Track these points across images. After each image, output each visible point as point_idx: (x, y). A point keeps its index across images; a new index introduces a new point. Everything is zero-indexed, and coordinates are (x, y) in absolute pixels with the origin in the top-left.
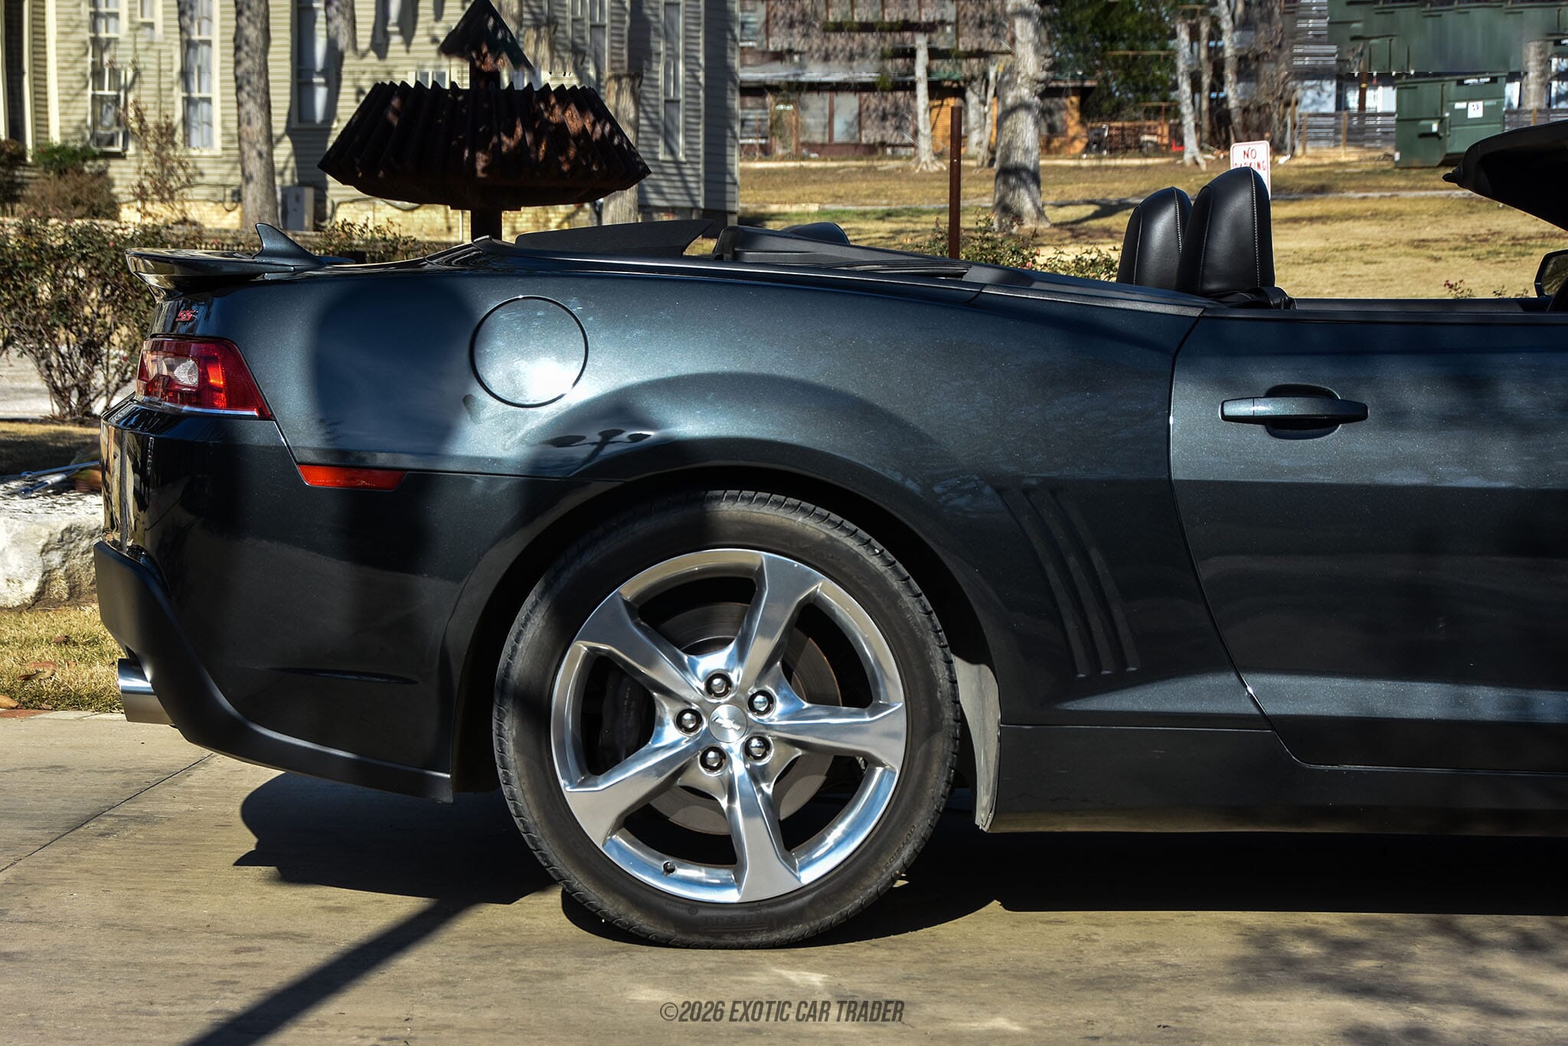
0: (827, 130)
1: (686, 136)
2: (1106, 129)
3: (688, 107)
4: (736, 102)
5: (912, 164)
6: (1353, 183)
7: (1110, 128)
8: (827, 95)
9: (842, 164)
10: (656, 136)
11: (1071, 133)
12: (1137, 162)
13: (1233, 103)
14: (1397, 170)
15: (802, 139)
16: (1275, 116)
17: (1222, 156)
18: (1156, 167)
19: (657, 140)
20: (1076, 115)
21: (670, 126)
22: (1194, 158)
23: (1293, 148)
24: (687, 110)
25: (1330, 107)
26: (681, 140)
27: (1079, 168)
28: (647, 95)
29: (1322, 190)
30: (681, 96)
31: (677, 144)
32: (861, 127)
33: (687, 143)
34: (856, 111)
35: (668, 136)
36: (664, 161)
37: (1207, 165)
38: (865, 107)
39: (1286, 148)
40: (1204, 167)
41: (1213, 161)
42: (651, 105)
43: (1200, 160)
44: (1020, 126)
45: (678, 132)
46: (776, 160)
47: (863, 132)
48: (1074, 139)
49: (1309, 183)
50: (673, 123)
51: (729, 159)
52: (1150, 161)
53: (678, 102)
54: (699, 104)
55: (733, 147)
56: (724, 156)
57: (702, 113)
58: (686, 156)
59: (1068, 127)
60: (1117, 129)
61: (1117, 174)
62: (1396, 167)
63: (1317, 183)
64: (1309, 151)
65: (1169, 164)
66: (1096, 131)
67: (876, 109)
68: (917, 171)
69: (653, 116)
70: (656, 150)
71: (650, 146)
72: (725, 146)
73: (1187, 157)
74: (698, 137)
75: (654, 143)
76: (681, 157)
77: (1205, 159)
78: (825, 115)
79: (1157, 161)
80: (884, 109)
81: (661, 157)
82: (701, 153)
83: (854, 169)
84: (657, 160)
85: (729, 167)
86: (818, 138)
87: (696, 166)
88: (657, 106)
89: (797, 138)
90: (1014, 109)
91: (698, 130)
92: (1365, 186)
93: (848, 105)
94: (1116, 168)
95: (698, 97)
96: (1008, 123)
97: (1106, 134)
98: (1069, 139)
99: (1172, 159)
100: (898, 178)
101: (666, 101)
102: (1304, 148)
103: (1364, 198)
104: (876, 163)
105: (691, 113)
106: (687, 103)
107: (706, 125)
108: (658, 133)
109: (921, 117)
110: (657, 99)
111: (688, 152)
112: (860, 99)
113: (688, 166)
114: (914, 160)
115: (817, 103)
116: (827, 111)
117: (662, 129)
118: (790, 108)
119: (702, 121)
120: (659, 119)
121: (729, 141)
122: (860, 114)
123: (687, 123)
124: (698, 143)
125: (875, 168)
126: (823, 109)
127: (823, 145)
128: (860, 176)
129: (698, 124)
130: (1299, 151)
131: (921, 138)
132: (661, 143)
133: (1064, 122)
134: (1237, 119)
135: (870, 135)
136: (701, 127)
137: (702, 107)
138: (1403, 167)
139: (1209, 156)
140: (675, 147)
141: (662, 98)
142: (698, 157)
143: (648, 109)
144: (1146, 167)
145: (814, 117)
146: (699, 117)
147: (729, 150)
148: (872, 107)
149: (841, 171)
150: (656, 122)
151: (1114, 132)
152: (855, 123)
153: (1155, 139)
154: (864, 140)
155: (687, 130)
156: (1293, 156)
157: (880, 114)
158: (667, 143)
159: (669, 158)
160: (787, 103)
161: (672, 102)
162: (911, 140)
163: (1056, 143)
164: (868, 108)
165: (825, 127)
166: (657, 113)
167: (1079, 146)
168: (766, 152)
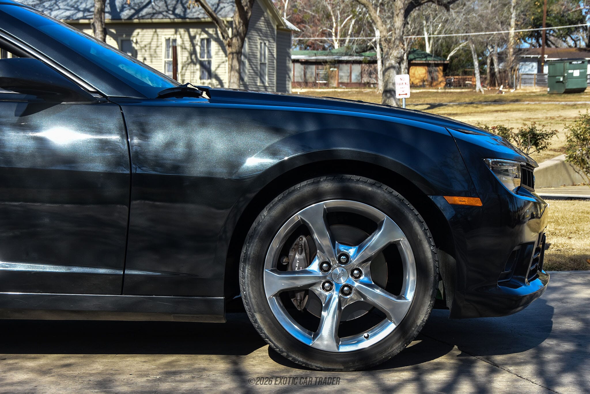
0: (349, 78)
1: (269, 77)
2: (453, 79)
3: (270, 66)
4: (291, 65)
5: (376, 90)
6: (529, 99)
7: (454, 78)
8: (349, 65)
9: (350, 90)
10: (256, 77)
11: (440, 80)
12: (459, 90)
13: (496, 70)
14: (548, 95)
15: (340, 81)
16: (510, 74)
17: (490, 89)
18: (465, 92)
19: (257, 78)
20: (442, 74)
21: (262, 73)
22: (480, 89)
23: (516, 86)
24: (269, 67)
25: (535, 72)
26: (267, 78)
27: (437, 92)
28: (253, 61)
29: (517, 101)
30: (267, 62)
31: (265, 79)
32: (362, 77)
33: (269, 79)
34: (360, 71)
35: (262, 76)
36: (259, 86)
37: (485, 92)
38: (363, 70)
39: (513, 86)
40: (483, 93)
41: (486, 91)
42: (254, 65)
43: (482, 90)
44: (391, 74)
45: (265, 75)
46: (330, 88)
47: (363, 79)
48: (440, 82)
49: (513, 98)
50: (264, 72)
51: (287, 86)
52: (463, 90)
53: (265, 64)
54: (274, 65)
55: (289, 81)
56: (285, 84)
57: (275, 68)
58: (269, 84)
59: (438, 78)
60: (457, 79)
61: (451, 95)
62: (548, 94)
63: (516, 98)
64: (522, 87)
65: (470, 91)
66: (449, 79)
67: (367, 71)
68: (378, 93)
69: (255, 69)
70: (256, 81)
71: (254, 80)
72: (285, 81)
73: (477, 89)
74: (274, 77)
75: (255, 79)
76: (267, 84)
77: (484, 90)
78: (348, 73)
79: (466, 90)
80: (370, 71)
81: (258, 84)
82: (275, 83)
83: (354, 92)
84: (257, 85)
85: (287, 89)
86: (345, 80)
87: (273, 88)
88: (257, 65)
89: (338, 80)
90: (389, 68)
91: (274, 75)
92: (533, 100)
93: (357, 69)
94: (451, 92)
95: (273, 62)
96: (387, 73)
97: (453, 80)
98: (439, 82)
99: (471, 90)
100: (370, 95)
101: (261, 64)
102: (520, 86)
103: (528, 104)
104: (363, 90)
105: (271, 68)
106: (269, 64)
107: (277, 73)
108: (257, 75)
109: (379, 73)
110: (257, 63)
111: (270, 83)
112: (362, 67)
113: (270, 88)
114: (377, 89)
115: (346, 68)
116: (349, 71)
117: (259, 74)
118: (336, 69)
119: (275, 71)
120: (257, 70)
121: (287, 79)
122: (361, 72)
123: (269, 72)
124: (274, 79)
125: (362, 92)
126: (348, 70)
127: (348, 83)
128: (356, 94)
129: (274, 72)
130: (518, 87)
131: (379, 81)
132: (259, 79)
133: (437, 76)
134: (498, 76)
135: (365, 80)
136: (275, 73)
137: (275, 66)
138: (551, 93)
139: (485, 89)
140: (264, 81)
141: (259, 62)
142: (274, 84)
143: (253, 66)
144: (462, 93)
145: (344, 73)
146: (274, 70)
147: (287, 82)
148: (366, 70)
149: (350, 93)
150: (256, 71)
151: (455, 80)
152: (360, 76)
153: (471, 82)
154: (363, 82)
155: (269, 74)
156: (516, 89)
157: (369, 72)
158: (261, 79)
159: (262, 85)
160: (335, 67)
161: (262, 64)
162: (376, 82)
163: (434, 84)
164: (364, 70)
165: (348, 77)
166: (257, 68)
167: (443, 85)
168: (326, 85)
